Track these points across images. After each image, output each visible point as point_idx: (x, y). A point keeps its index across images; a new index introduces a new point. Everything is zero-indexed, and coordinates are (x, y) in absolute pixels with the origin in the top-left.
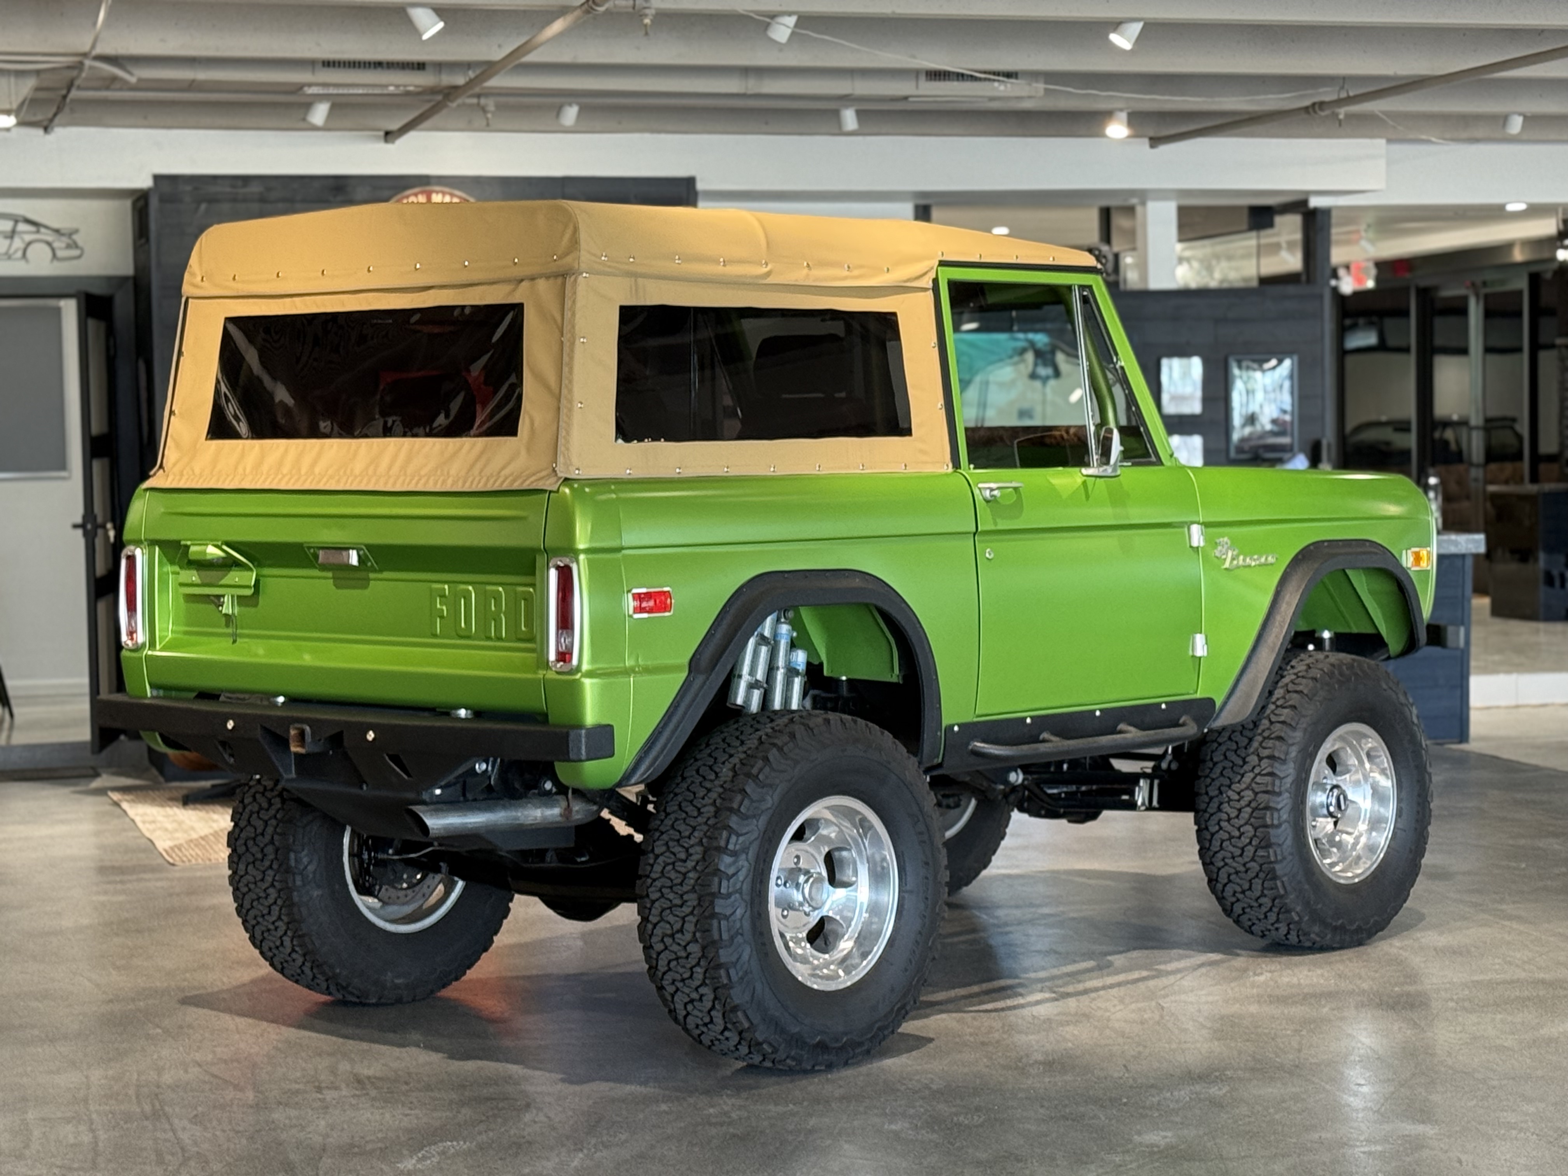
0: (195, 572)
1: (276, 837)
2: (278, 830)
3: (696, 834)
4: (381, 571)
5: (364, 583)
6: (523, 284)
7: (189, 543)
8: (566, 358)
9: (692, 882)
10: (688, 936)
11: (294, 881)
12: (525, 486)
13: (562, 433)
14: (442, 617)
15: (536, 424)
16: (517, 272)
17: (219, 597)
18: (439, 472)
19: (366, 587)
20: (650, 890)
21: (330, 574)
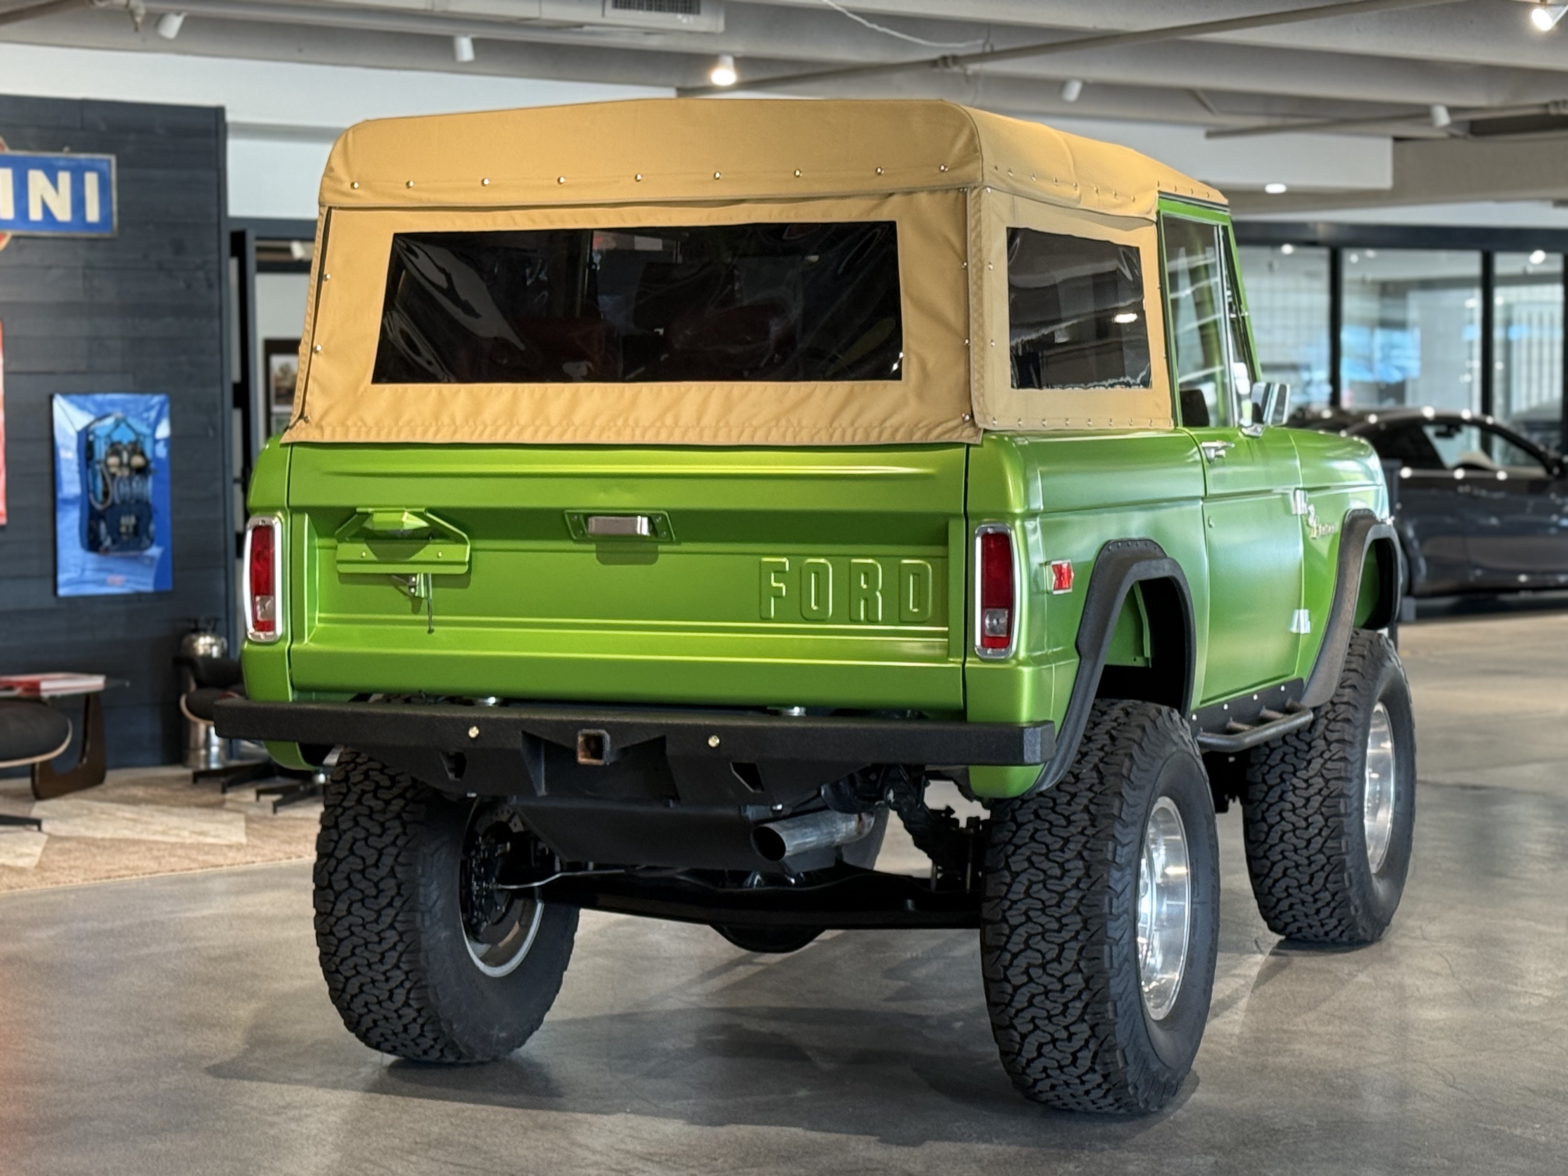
0: (364, 546)
1: (398, 869)
2: (400, 859)
3: (1071, 846)
4: (679, 542)
5: (651, 557)
6: (895, 198)
7: (370, 510)
8: (972, 288)
9: (1075, 902)
10: (1067, 966)
11: (423, 920)
12: (932, 438)
13: (975, 376)
14: (778, 597)
15: (930, 366)
16: (886, 184)
17: (406, 577)
18: (783, 422)
19: (653, 561)
20: (1008, 914)
21: (593, 547)
